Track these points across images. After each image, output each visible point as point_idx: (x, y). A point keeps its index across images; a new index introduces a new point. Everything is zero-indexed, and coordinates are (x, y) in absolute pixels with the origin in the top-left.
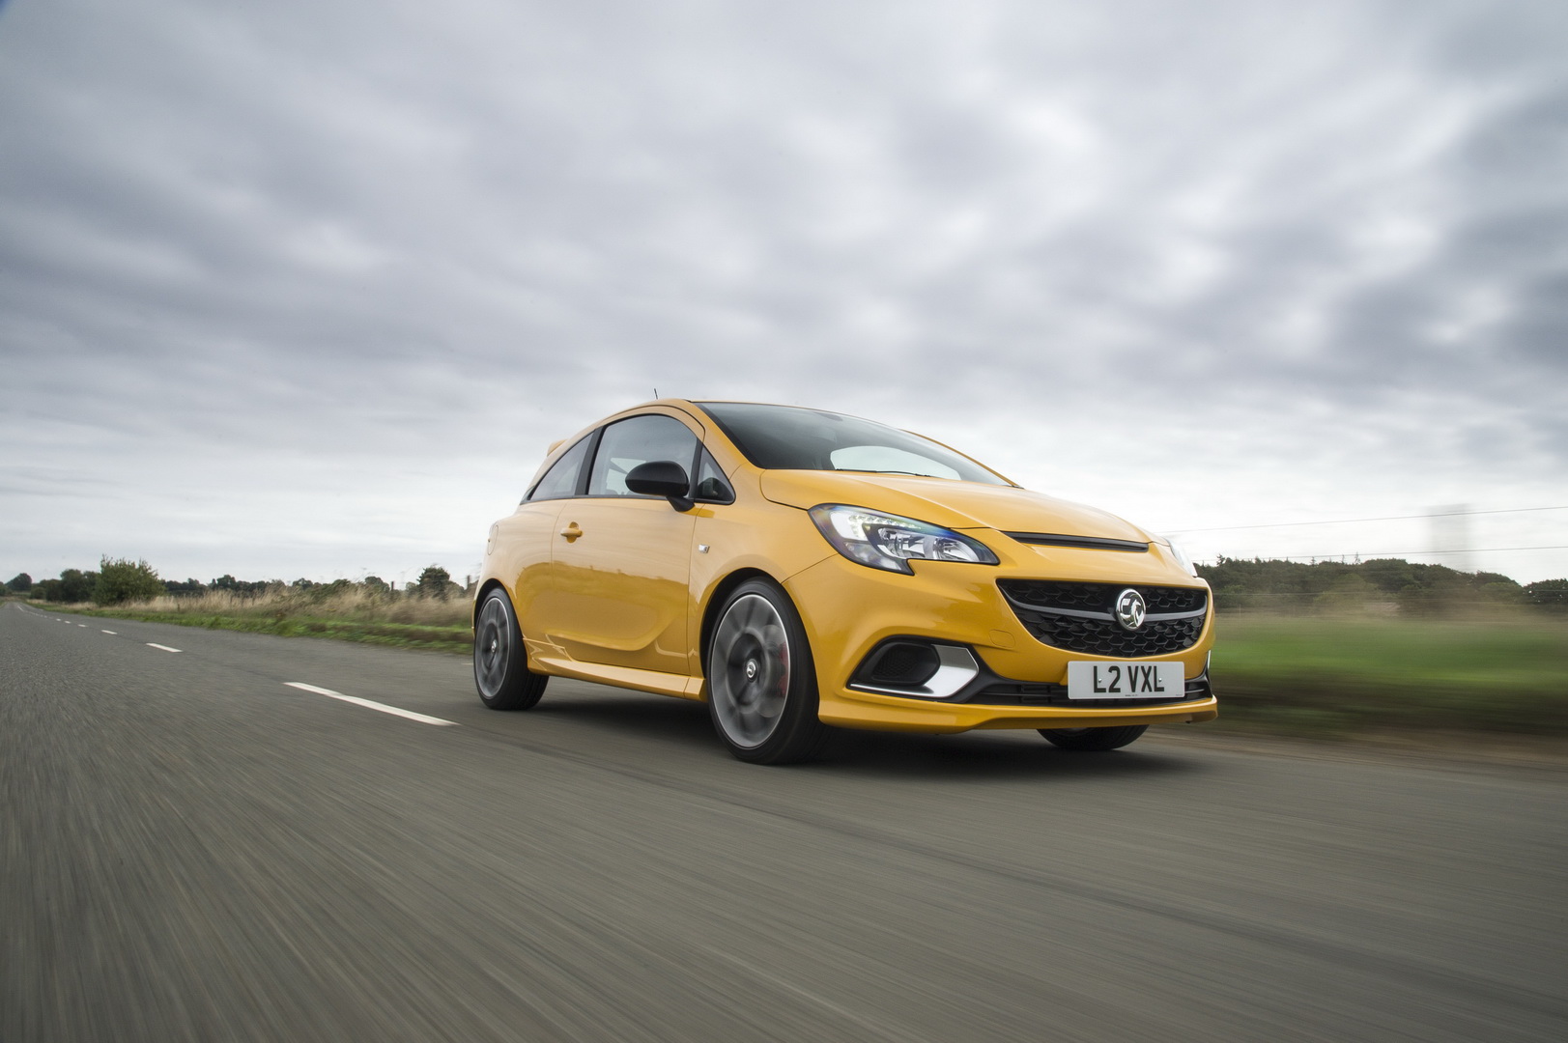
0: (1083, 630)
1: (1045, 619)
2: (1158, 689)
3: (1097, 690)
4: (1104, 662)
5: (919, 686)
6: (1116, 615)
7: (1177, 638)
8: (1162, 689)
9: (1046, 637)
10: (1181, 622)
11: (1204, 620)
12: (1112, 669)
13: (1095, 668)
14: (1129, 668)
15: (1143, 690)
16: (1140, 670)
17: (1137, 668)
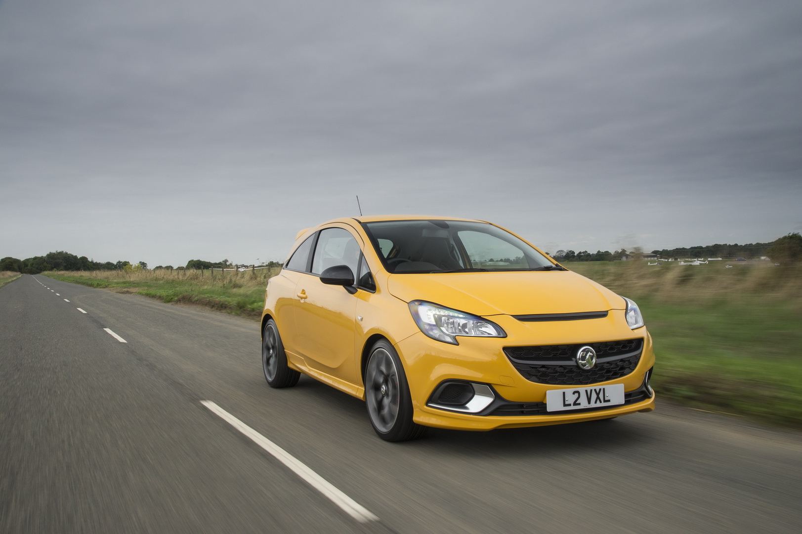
0: (556, 372)
1: (532, 368)
2: (605, 401)
3: (565, 405)
4: (569, 390)
5: (463, 406)
6: (577, 362)
7: (619, 370)
8: (609, 401)
9: (534, 378)
10: (622, 360)
11: (640, 356)
12: (574, 393)
13: (564, 393)
14: (586, 391)
15: (596, 402)
16: (593, 392)
17: (591, 390)
